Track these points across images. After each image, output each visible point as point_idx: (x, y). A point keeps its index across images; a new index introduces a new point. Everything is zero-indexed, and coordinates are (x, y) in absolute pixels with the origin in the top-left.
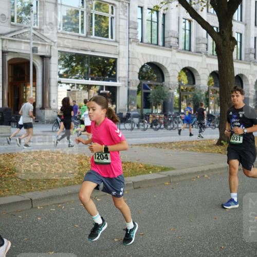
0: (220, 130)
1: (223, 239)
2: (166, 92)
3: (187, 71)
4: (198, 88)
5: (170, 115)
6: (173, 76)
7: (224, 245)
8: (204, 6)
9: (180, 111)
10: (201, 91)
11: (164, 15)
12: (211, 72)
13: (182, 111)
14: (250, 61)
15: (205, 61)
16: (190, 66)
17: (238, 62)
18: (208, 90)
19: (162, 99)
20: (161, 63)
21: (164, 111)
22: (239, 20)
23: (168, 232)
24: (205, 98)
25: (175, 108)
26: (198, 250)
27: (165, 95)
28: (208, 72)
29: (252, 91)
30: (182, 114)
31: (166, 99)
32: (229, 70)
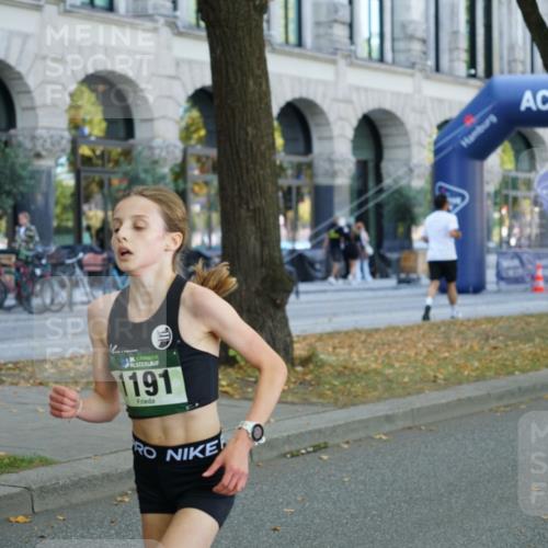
2: (24, 167)
4: (146, 153)
6: (46, 106)
9: (79, 239)
10: (155, 162)
12: (191, 92)
13: (87, 239)
14: (335, 51)
15: (169, 48)
17: (290, 55)
18: (185, 159)
19: (9, 194)
25: (60, 231)
27: (20, 178)
28: (182, 93)
29: (343, 162)
30: (87, 249)
31: (23, 195)
32: (251, 83)
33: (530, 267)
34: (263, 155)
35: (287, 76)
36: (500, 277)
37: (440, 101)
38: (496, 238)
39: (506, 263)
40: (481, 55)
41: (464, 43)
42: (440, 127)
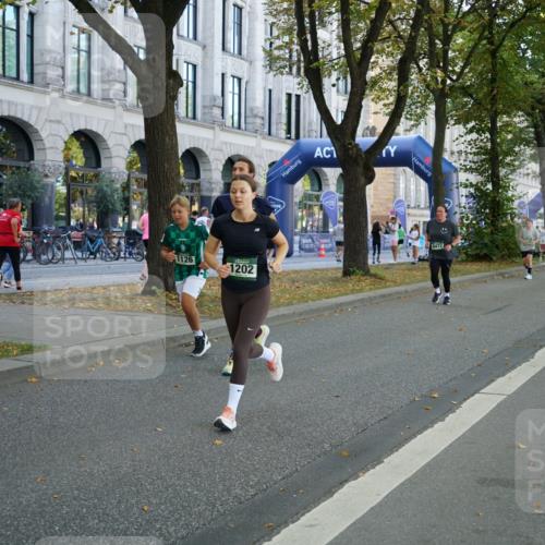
0: (148, 263)
1: (148, 490)
2: (38, 182)
3: (83, 139)
4: (107, 176)
5: (46, 233)
6: (52, 148)
7: (150, 504)
8: (116, 2)
9: (69, 223)
10: (112, 181)
11: (32, 15)
12: (133, 142)
13: (73, 223)
14: (214, 122)
15: (121, 118)
16: (89, 128)
17: (188, 123)
18: (129, 180)
19: (29, 197)
20: (25, 118)
21: (34, 223)
22: (191, 36)
23: (30, 486)
24: (121, 195)
25: (61, 218)
26: (94, 519)
27: (36, 188)
28: (128, 142)
29: (217, 183)
30: (73, 229)
31: (37, 197)
32: (167, 139)
33: (317, 243)
34: (173, 179)
35: (187, 135)
36: (300, 248)
37: (271, 151)
38: (299, 226)
39: (304, 241)
40: (294, 127)
41: (284, 120)
42: (270, 166)
